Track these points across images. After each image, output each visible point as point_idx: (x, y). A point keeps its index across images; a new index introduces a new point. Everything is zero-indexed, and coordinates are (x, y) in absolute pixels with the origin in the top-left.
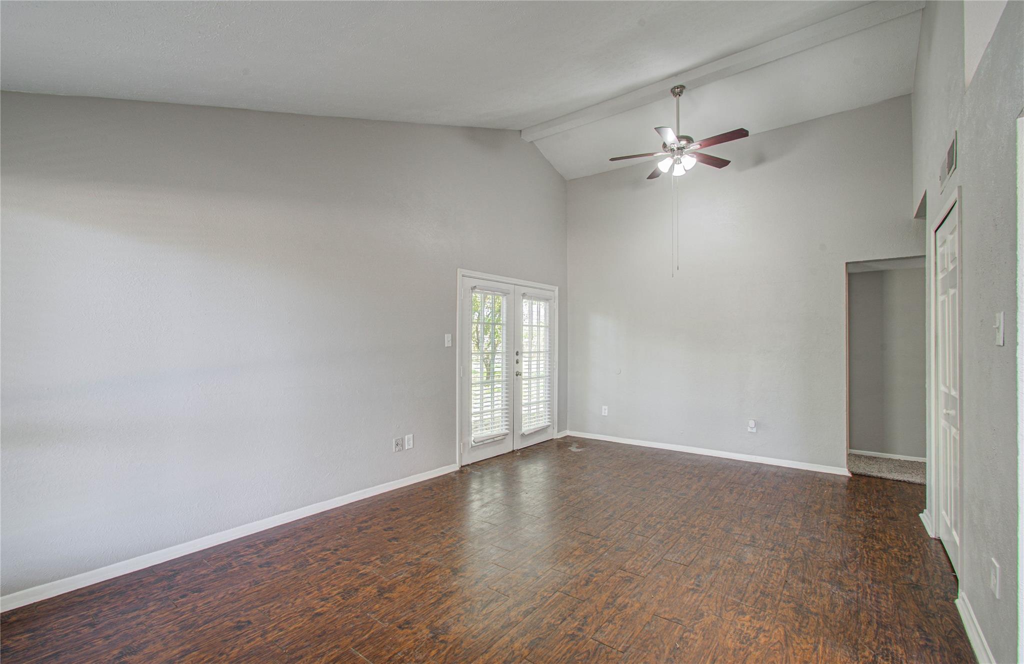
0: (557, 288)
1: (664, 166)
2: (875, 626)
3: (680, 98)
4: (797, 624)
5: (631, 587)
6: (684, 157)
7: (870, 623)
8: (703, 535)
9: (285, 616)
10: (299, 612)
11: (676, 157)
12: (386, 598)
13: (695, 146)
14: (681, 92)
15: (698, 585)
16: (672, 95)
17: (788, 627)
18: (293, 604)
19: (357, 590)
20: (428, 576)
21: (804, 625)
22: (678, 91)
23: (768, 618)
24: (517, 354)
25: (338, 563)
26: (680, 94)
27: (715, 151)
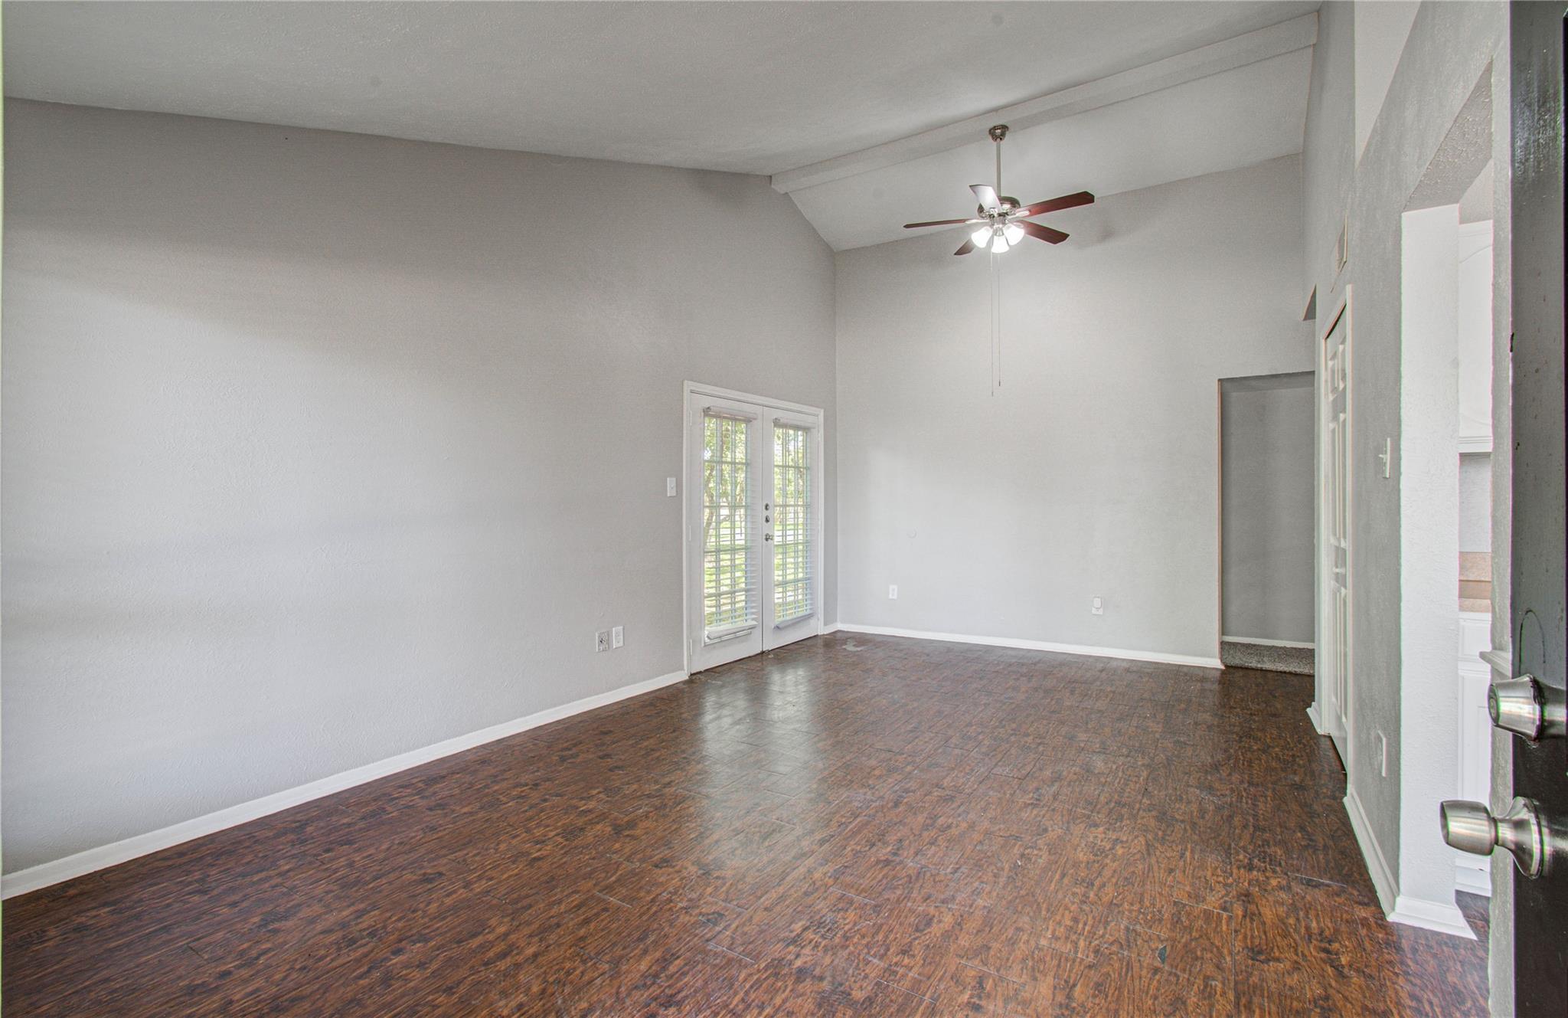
0: (822, 411)
1: (980, 237)
2: (1251, 829)
3: (1002, 142)
4: (1160, 833)
5: (953, 806)
6: (1009, 228)
7: (1245, 827)
8: (1040, 744)
9: (490, 864)
10: (509, 858)
11: (996, 226)
12: (628, 836)
13: (1022, 213)
14: (1003, 135)
15: (1037, 800)
16: (990, 138)
17: (1150, 837)
18: (497, 850)
19: (582, 829)
20: (678, 808)
21: (1169, 832)
22: (998, 133)
23: (1125, 828)
24: (766, 509)
25: (545, 800)
26: (1002, 137)
27: (1050, 220)
